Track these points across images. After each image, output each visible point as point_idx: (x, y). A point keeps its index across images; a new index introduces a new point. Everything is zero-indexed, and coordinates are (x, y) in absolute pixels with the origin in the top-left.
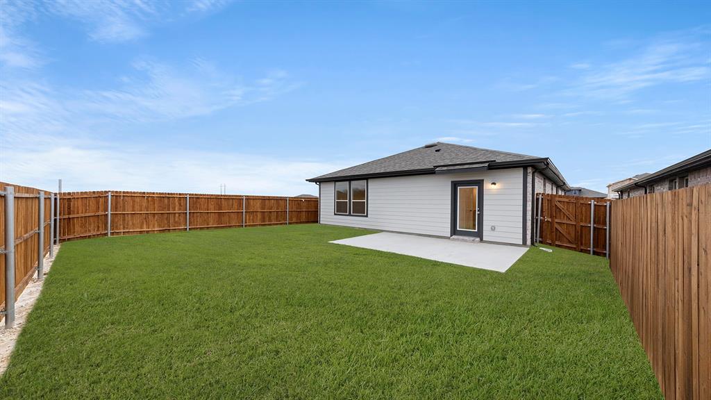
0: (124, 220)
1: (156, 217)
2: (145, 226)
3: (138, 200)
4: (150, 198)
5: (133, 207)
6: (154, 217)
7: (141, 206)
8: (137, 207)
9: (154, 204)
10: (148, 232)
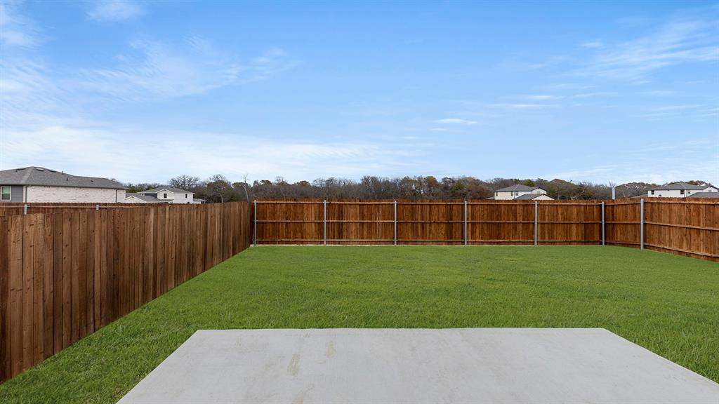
0: (660, 233)
1: (702, 234)
2: (685, 244)
3: (675, 208)
4: (692, 207)
5: (670, 217)
6: (699, 234)
7: (680, 217)
8: (675, 218)
9: (699, 215)
10: (689, 255)
